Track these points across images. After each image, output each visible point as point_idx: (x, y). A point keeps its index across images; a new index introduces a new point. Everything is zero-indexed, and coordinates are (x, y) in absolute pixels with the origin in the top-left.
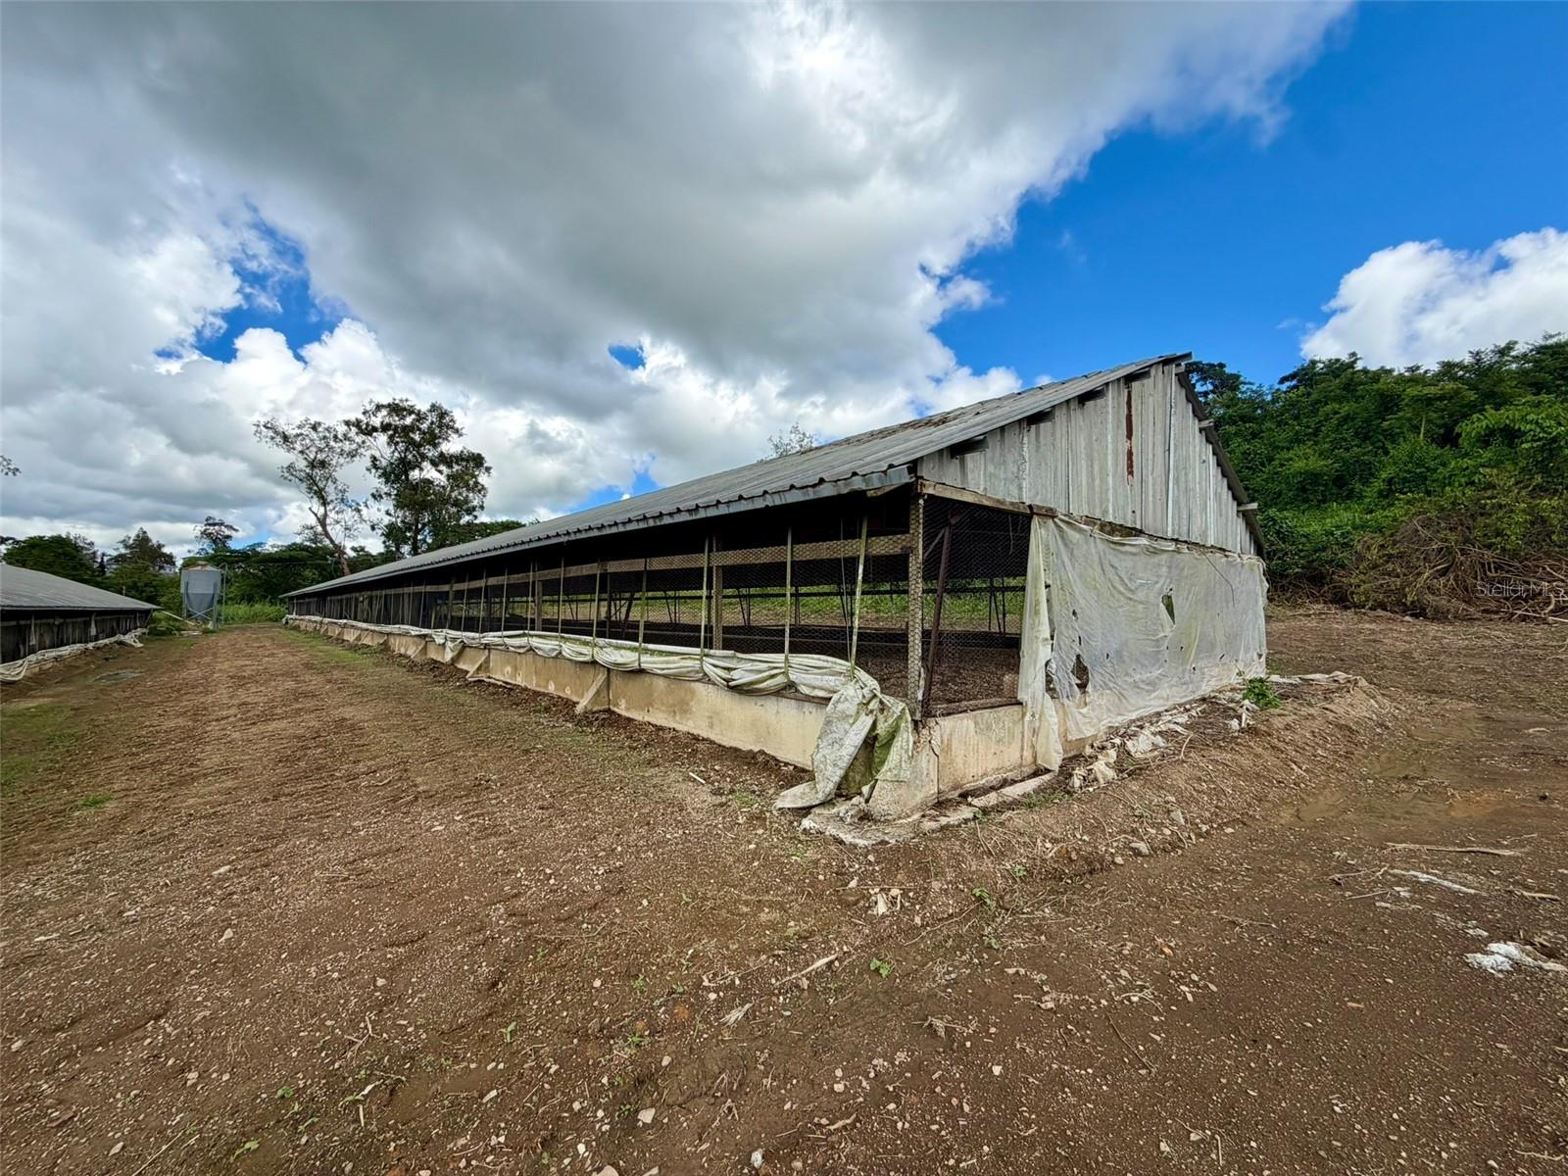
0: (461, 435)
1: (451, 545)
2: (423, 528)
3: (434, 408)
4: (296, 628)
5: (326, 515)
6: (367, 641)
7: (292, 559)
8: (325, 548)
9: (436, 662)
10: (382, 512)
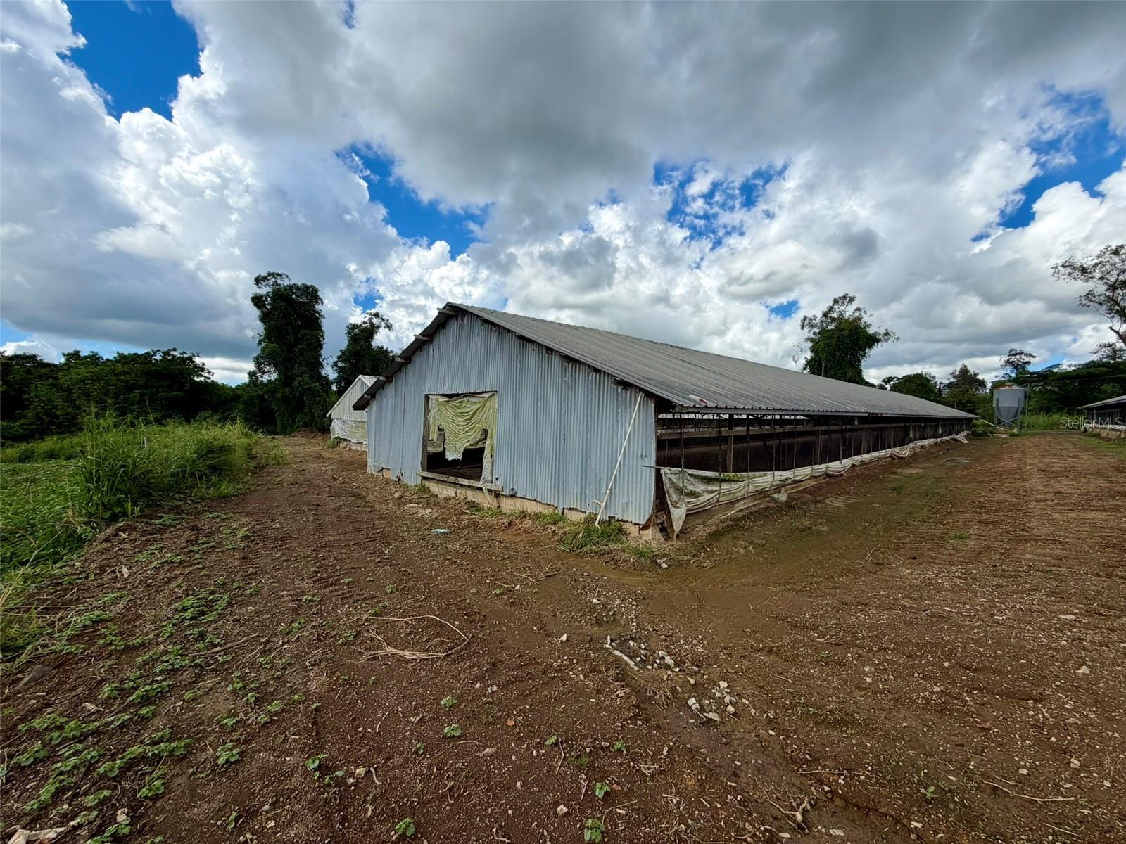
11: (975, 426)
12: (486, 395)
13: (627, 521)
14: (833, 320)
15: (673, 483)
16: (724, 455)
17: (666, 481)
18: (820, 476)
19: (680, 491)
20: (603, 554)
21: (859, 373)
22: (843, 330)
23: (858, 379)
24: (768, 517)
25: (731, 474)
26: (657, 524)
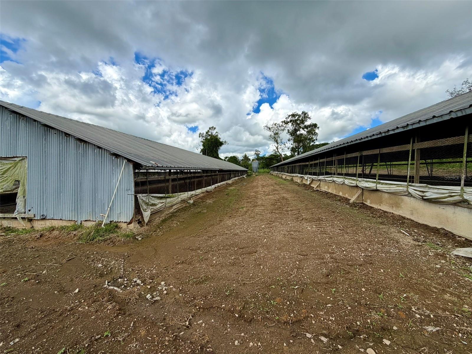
0: (310, 119)
1: (308, 151)
2: (300, 148)
3: (303, 112)
4: (273, 175)
5: (278, 147)
6: (288, 178)
7: (271, 158)
8: (278, 155)
9: (305, 184)
10: (290, 144)
11: (248, 173)
12: (17, 159)
13: (120, 222)
14: (209, 135)
15: (144, 201)
16: (168, 187)
17: (140, 201)
18: (205, 192)
19: (147, 204)
20: (106, 241)
21: (218, 155)
22: (212, 139)
23: (217, 157)
24: (186, 210)
25: (171, 195)
26: (136, 221)
